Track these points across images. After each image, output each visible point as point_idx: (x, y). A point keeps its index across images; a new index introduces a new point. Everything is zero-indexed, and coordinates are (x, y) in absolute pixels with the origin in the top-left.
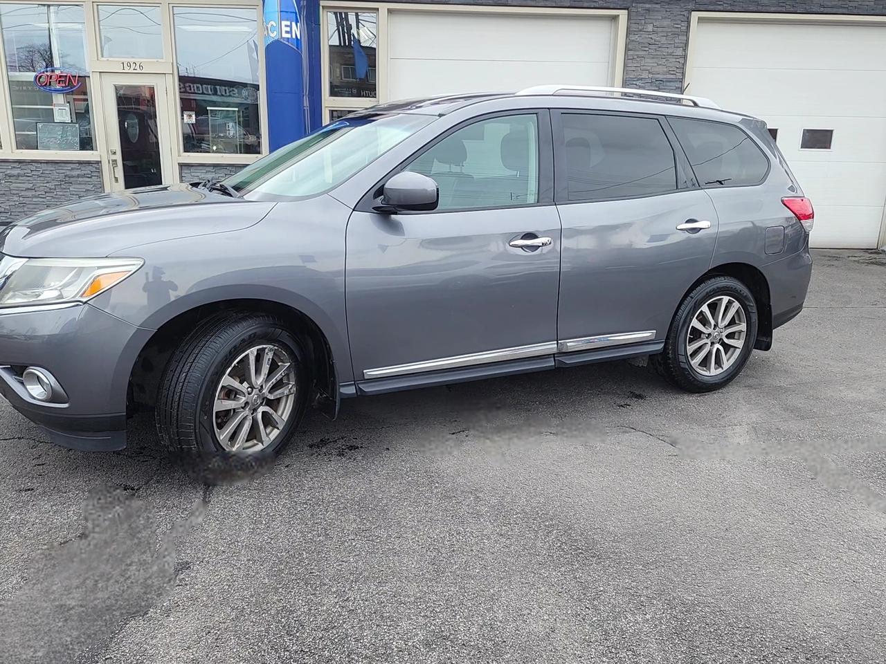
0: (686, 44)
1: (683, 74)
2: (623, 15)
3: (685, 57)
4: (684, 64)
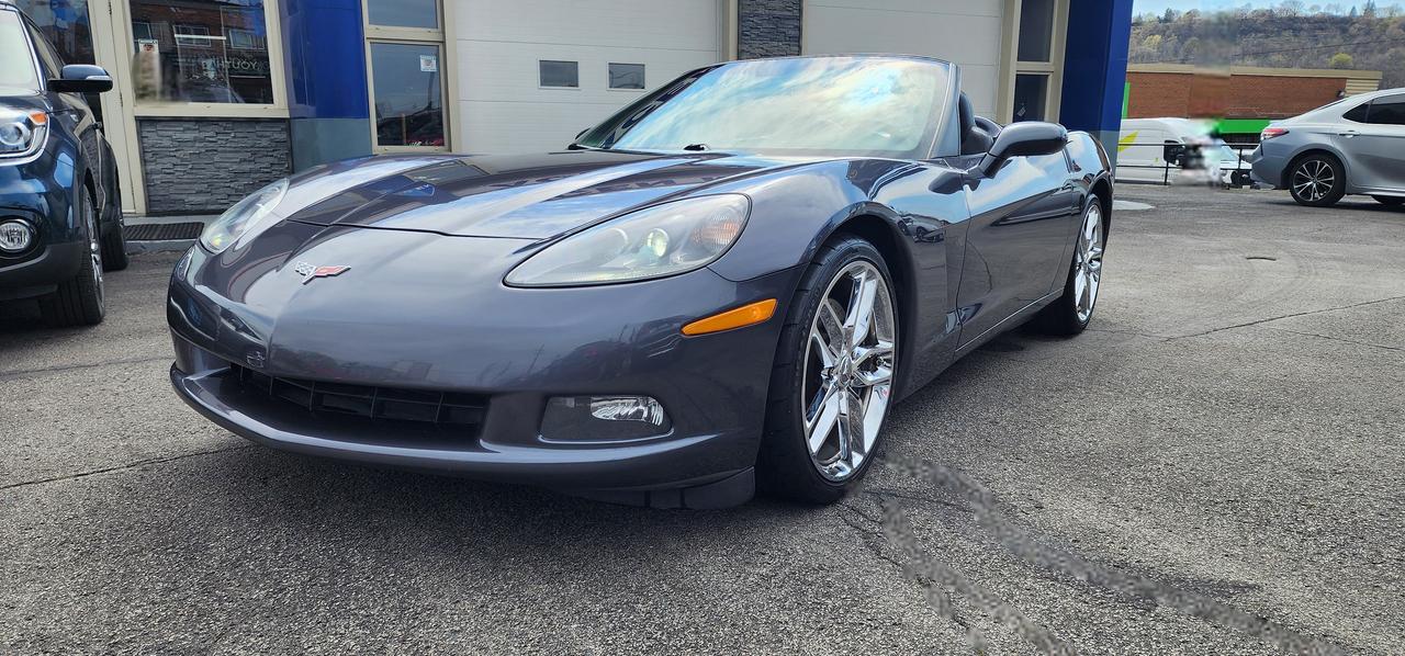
4: (801, 1)
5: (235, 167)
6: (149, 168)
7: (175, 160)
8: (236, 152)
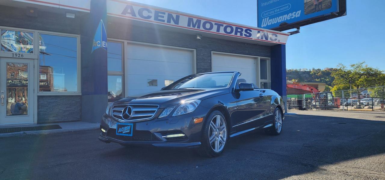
0: (211, 59)
1: (211, 67)
2: (195, 50)
3: (211, 63)
4: (211, 65)
5: (65, 109)
6: (39, 110)
7: (47, 108)
8: (66, 105)
